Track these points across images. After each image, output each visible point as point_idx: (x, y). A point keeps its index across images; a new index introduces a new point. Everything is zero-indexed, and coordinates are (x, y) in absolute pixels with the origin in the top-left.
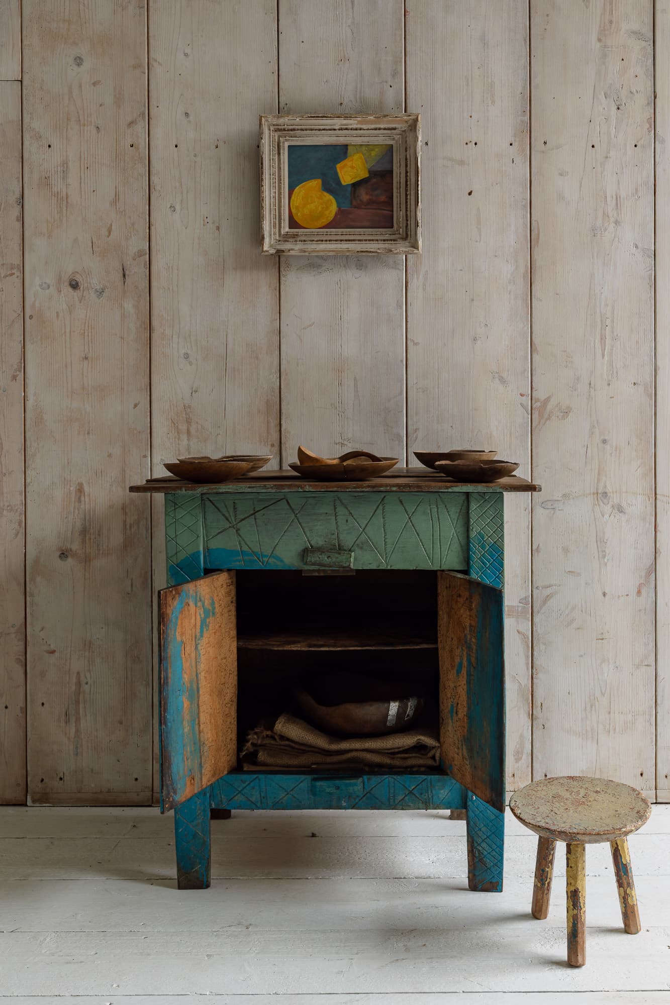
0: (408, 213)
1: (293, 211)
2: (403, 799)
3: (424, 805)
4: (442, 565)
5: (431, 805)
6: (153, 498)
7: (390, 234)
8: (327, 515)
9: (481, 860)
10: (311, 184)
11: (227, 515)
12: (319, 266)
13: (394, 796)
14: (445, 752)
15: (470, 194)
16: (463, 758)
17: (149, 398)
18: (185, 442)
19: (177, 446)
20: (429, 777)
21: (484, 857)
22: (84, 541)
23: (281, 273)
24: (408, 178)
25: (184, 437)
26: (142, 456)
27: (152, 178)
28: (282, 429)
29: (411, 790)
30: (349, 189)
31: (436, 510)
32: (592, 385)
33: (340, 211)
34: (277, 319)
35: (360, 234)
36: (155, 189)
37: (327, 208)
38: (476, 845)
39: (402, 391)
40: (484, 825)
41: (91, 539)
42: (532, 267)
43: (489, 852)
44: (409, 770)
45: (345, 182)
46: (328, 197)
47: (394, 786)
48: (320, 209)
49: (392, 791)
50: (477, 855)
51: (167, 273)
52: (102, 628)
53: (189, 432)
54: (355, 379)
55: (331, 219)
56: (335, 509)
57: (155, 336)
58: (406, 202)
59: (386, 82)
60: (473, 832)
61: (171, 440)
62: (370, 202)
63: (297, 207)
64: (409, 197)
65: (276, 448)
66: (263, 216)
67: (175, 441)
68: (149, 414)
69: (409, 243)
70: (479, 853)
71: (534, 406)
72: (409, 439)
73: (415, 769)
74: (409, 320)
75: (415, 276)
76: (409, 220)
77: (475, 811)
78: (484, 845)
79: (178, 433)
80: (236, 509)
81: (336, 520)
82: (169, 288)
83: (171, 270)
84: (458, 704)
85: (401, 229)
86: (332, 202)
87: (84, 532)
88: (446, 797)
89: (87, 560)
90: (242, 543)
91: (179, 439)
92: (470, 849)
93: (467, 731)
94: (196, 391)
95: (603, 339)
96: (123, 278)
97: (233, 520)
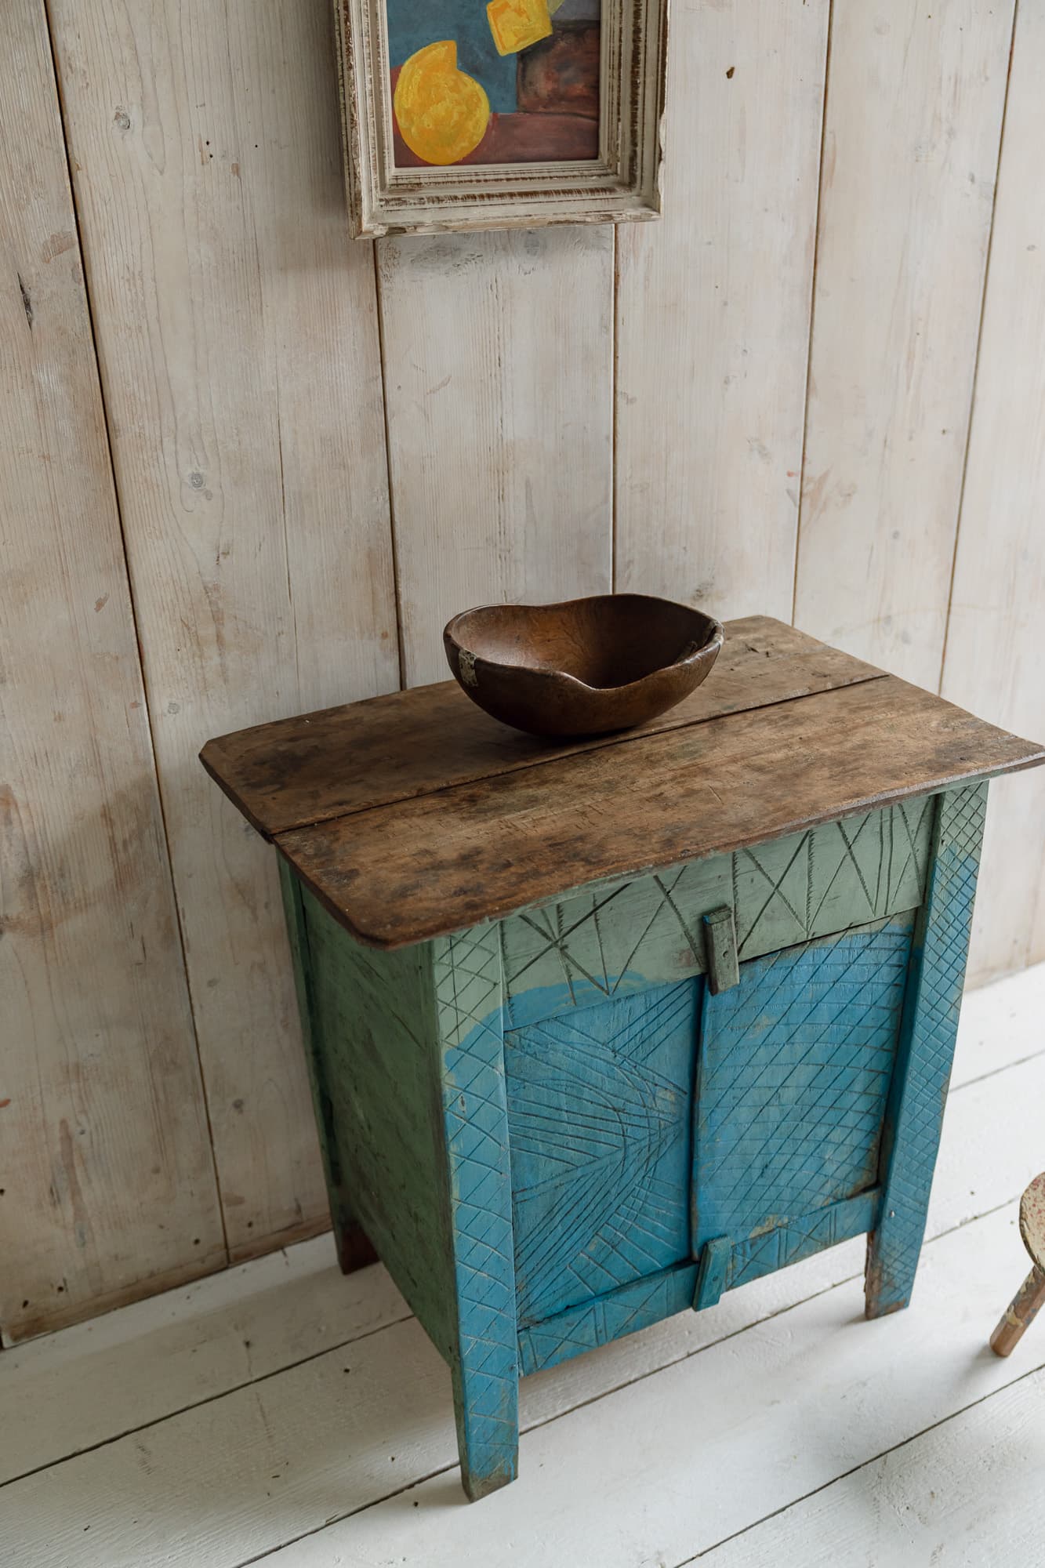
0: (639, 127)
1: (401, 122)
2: (796, 1250)
3: (824, 1246)
4: (888, 909)
5: (832, 1242)
6: (162, 783)
7: (599, 176)
8: (720, 879)
9: (889, 1283)
10: (434, 52)
11: (544, 927)
12: (456, 250)
15: (730, 74)
17: (126, 582)
18: (216, 660)
19: (199, 671)
21: (893, 1279)
22: (32, 896)
23: (381, 273)
24: (642, 44)
25: (212, 651)
26: (128, 706)
27: (61, 36)
28: (402, 602)
29: (809, 1233)
30: (513, 65)
31: (889, 823)
32: (888, 443)
33: (496, 122)
34: (377, 377)
35: (543, 178)
36: (71, 67)
37: (470, 113)
38: (885, 1268)
39: (607, 496)
40: (901, 1242)
41: (46, 887)
42: (821, 226)
43: (900, 1270)
45: (504, 47)
46: (472, 86)
47: (786, 1239)
48: (456, 116)
51: (130, 290)
52: (97, 1035)
53: (219, 639)
54: (528, 484)
55: (478, 139)
56: (734, 864)
57: (122, 443)
58: (634, 102)
60: (885, 1255)
61: (186, 662)
62: (556, 98)
63: (408, 112)
64: (640, 91)
65: (392, 640)
67: (194, 662)
68: (132, 616)
69: (638, 195)
71: (805, 491)
75: (632, 261)
76: (639, 144)
77: (892, 1229)
78: (896, 1264)
79: (198, 644)
80: (561, 911)
83: (139, 282)
85: (619, 164)
86: (479, 100)
87: (30, 878)
89: (45, 927)
90: (572, 968)
91: (201, 657)
92: (878, 1276)
94: (226, 554)
95: (910, 358)
96: (23, 311)
97: (556, 930)
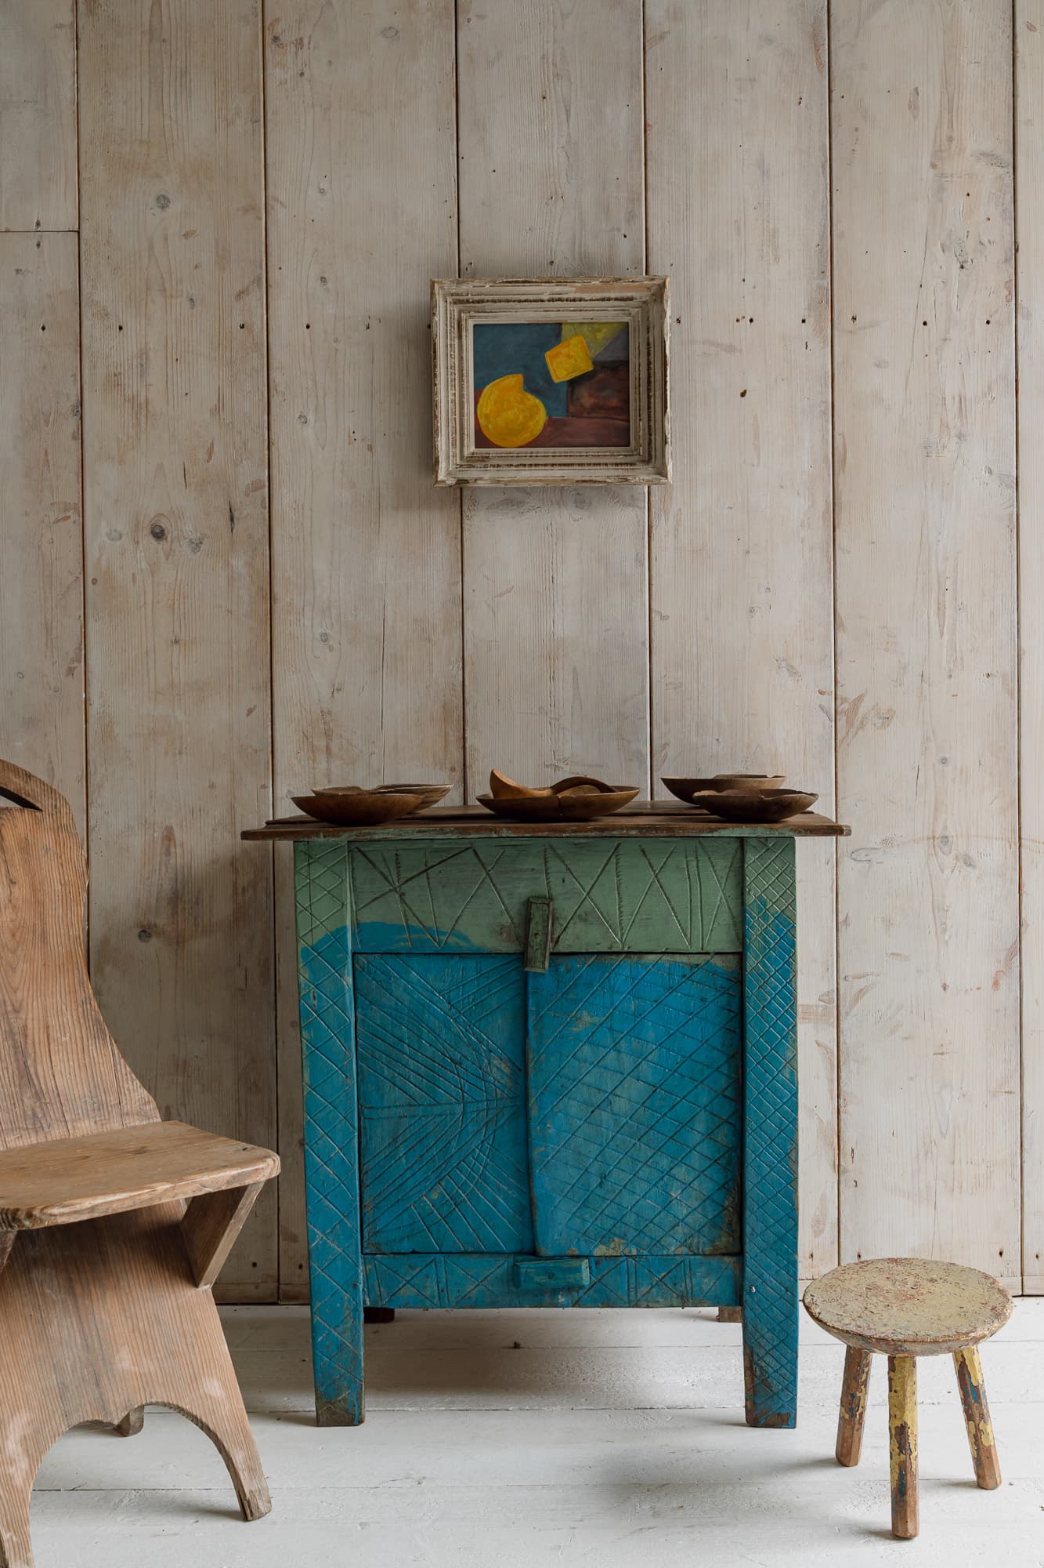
0: (652, 423)
1: (482, 421)
2: (648, 1292)
3: (680, 1300)
4: (705, 945)
5: (690, 1300)
6: (276, 848)
7: (626, 456)
8: (533, 872)
9: (764, 1382)
10: (507, 381)
11: (385, 872)
12: (520, 503)
13: (636, 1288)
15: (743, 394)
17: (269, 701)
18: (323, 765)
19: (311, 771)
20: (687, 1259)
21: (769, 1377)
22: (175, 913)
23: (464, 514)
24: (652, 372)
25: (322, 758)
26: (259, 786)
27: (273, 375)
28: (467, 745)
29: (660, 1277)
30: (564, 389)
31: (695, 863)
32: (926, 677)
33: (551, 422)
34: (458, 582)
35: (581, 456)
36: (276, 390)
37: (532, 417)
38: (756, 1359)
39: (643, 688)
40: (769, 1330)
41: (185, 909)
42: (836, 501)
43: (775, 1369)
45: (557, 378)
46: (533, 400)
47: (636, 1273)
48: (521, 418)
49: (632, 1280)
50: (758, 1373)
51: (295, 515)
52: (203, 1041)
53: (328, 748)
54: (574, 670)
55: (537, 432)
56: (546, 862)
57: (278, 607)
58: (649, 408)
59: (619, 230)
60: (753, 1341)
61: (303, 763)
62: (596, 408)
63: (487, 417)
64: (652, 400)
65: (458, 774)
66: (438, 430)
67: (308, 763)
68: (270, 723)
69: (654, 467)
70: (760, 1371)
71: (839, 709)
72: (654, 759)
74: (653, 582)
75: (663, 517)
76: (653, 434)
77: (755, 1308)
78: (768, 1359)
79: (313, 751)
80: (399, 863)
81: (547, 879)
82: (298, 538)
83: (300, 510)
85: (641, 448)
86: (539, 409)
87: (175, 899)
88: (713, 1289)
89: (179, 941)
90: (409, 914)
91: (314, 761)
92: (749, 1366)
94: (339, 690)
95: (941, 609)
96: (229, 523)
97: (396, 879)
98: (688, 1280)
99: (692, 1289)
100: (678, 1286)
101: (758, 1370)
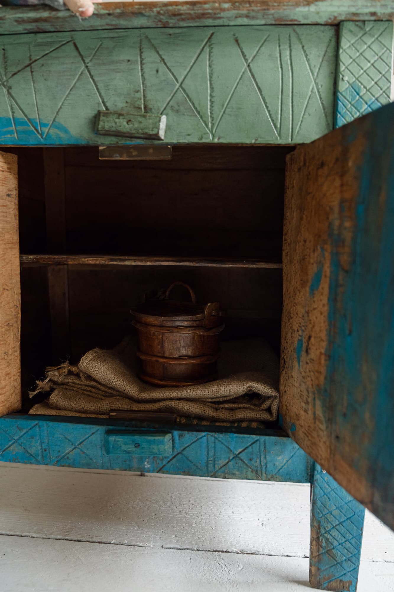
2: (226, 465)
3: (254, 474)
4: (294, 137)
5: (264, 475)
8: (129, 63)
9: (329, 552)
13: (214, 460)
14: (286, 406)
16: (315, 418)
20: (263, 438)
21: (334, 548)
29: (237, 453)
31: (288, 52)
38: (323, 531)
40: (337, 508)
43: (341, 542)
44: (236, 425)
47: (215, 447)
49: (211, 454)
50: (324, 544)
56: (142, 54)
60: (321, 515)
70: (326, 543)
73: (244, 425)
77: (325, 488)
78: (334, 533)
80: (7, 58)
81: (143, 71)
84: (310, 338)
88: (285, 466)
90: (16, 107)
92: (315, 537)
93: (325, 378)
97: (3, 74)
98: (262, 457)
99: (266, 464)
100: (253, 462)
101: (324, 541)
